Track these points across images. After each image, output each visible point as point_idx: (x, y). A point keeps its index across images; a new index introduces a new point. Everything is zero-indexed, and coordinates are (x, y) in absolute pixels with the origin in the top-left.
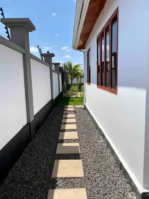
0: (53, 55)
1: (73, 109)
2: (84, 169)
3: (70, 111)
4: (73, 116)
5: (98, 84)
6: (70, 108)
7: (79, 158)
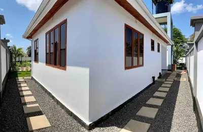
0: (8, 41)
1: (23, 80)
2: (49, 121)
3: (22, 82)
4: (26, 85)
5: (46, 63)
6: (20, 79)
7: (42, 114)
